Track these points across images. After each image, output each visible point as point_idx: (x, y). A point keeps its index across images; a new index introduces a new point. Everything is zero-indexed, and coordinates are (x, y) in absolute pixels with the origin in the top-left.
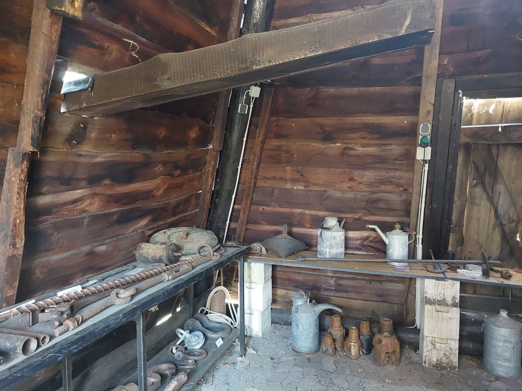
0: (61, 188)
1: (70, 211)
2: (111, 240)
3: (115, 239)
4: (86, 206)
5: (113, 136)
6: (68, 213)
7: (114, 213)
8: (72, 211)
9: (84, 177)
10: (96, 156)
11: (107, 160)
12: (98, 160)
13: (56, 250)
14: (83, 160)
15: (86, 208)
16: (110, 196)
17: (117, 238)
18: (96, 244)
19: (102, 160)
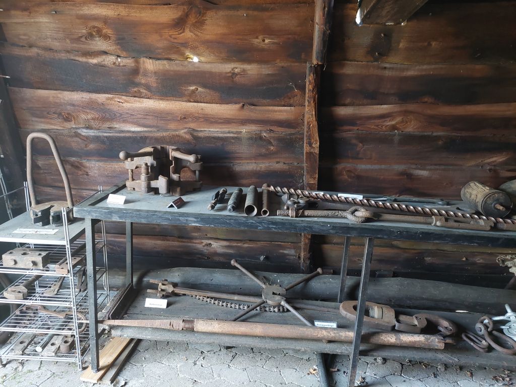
0: (365, 101)
1: (377, 126)
2: (437, 167)
3: (443, 167)
4: (397, 123)
5: (433, 44)
6: (376, 128)
7: (438, 138)
8: (380, 126)
9: (392, 91)
10: (407, 69)
11: (424, 73)
12: (411, 73)
13: (364, 159)
14: (387, 73)
15: (397, 126)
16: (432, 117)
17: (446, 167)
18: (414, 166)
19: (416, 73)
